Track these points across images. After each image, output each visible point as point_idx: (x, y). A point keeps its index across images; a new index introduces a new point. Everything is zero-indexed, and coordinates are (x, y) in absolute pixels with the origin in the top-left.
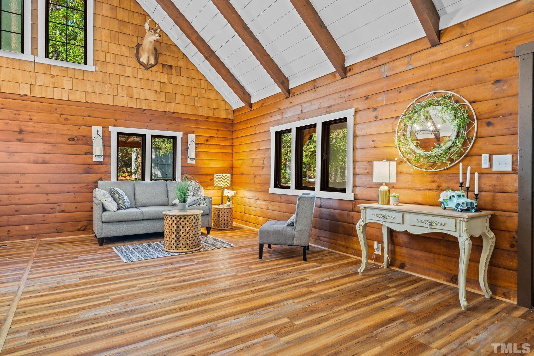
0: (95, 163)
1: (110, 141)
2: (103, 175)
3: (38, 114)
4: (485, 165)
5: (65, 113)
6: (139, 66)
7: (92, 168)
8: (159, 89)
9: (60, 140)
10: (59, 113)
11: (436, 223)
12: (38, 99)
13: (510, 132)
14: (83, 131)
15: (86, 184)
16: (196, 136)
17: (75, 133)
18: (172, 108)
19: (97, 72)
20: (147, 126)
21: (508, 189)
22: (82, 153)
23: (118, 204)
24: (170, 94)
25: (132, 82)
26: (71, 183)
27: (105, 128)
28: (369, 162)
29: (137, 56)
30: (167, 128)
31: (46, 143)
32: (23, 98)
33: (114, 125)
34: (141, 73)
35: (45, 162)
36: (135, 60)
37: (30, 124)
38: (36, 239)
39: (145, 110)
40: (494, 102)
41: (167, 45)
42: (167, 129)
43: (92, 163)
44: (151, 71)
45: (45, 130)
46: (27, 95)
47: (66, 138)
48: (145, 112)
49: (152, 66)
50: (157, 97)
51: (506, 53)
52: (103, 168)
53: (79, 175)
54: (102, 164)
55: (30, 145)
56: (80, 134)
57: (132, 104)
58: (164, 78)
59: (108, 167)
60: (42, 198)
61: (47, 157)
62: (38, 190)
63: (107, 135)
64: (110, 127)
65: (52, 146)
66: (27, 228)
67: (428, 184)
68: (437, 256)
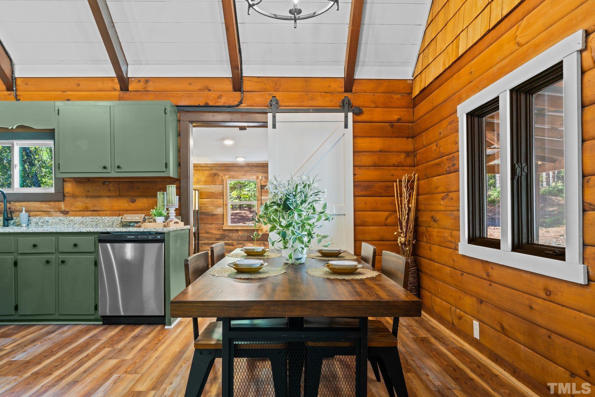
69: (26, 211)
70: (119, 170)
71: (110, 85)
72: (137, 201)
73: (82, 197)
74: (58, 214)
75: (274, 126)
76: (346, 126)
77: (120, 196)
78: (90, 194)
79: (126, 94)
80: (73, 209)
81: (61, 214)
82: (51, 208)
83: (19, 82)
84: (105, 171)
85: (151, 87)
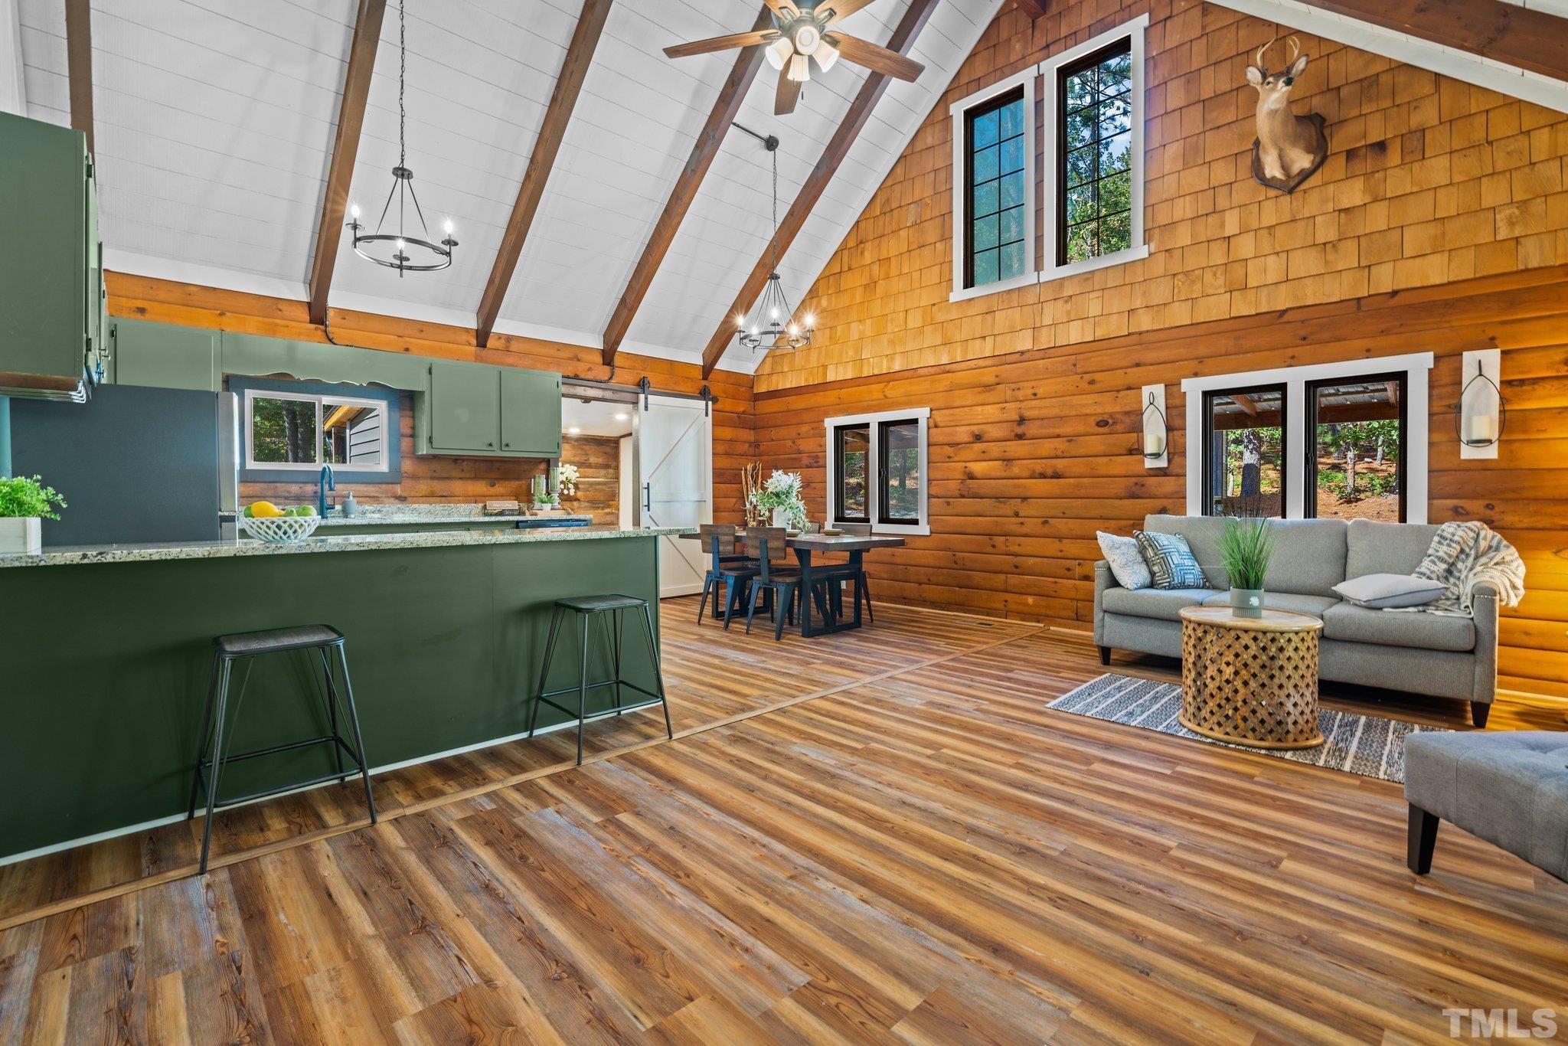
0: (1151, 472)
1: (1183, 416)
2: (1170, 501)
3: (1046, 381)
5: (1090, 369)
6: (1263, 192)
7: (1143, 485)
8: (1333, 236)
9: (1080, 429)
10: (1079, 371)
12: (1046, 353)
14: (1125, 402)
15: (1132, 522)
16: (1503, 352)
17: (1109, 409)
18: (1385, 279)
19: (1153, 257)
20: (1293, 357)
22: (1121, 452)
23: (1152, 574)
24: (1377, 235)
25: (1246, 247)
26: (1101, 518)
27: (1172, 387)
29: (1257, 168)
30: (1368, 350)
31: (1058, 436)
32: (1026, 356)
33: (1196, 375)
34: (1274, 209)
35: (1057, 476)
36: (1253, 182)
37: (1034, 403)
38: (1042, 625)
39: (1283, 312)
41: (1365, 84)
42: (1369, 353)
43: (1145, 474)
44: (1305, 191)
45: (1054, 412)
46: (1028, 351)
47: (1092, 421)
48: (1286, 318)
49: (1305, 175)
50: (1326, 262)
52: (1168, 485)
53: (1117, 502)
54: (1166, 475)
55: (1033, 444)
56: (1118, 409)
57: (1244, 307)
58: (1353, 194)
59: (1181, 481)
60: (1052, 547)
61: (1060, 464)
62: (1046, 530)
63: (1177, 402)
64: (1184, 381)
65: (1068, 441)
66: (1030, 600)
69: (354, 497)
70: (507, 449)
71: (464, 337)
72: (497, 486)
73: (426, 478)
74: (392, 500)
75: (646, 408)
76: (707, 415)
77: (475, 478)
78: (437, 475)
79: (484, 352)
80: (413, 494)
81: (397, 501)
82: (383, 493)
83: (331, 314)
84: (490, 448)
85: (515, 346)
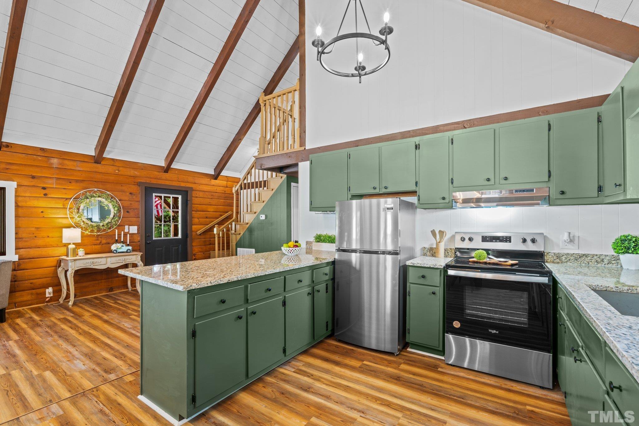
4: (126, 230)
11: (127, 259)
13: (136, 217)
21: (135, 241)
28: (36, 228)
40: (129, 202)
51: (134, 182)
67: (94, 241)
68: (100, 281)
